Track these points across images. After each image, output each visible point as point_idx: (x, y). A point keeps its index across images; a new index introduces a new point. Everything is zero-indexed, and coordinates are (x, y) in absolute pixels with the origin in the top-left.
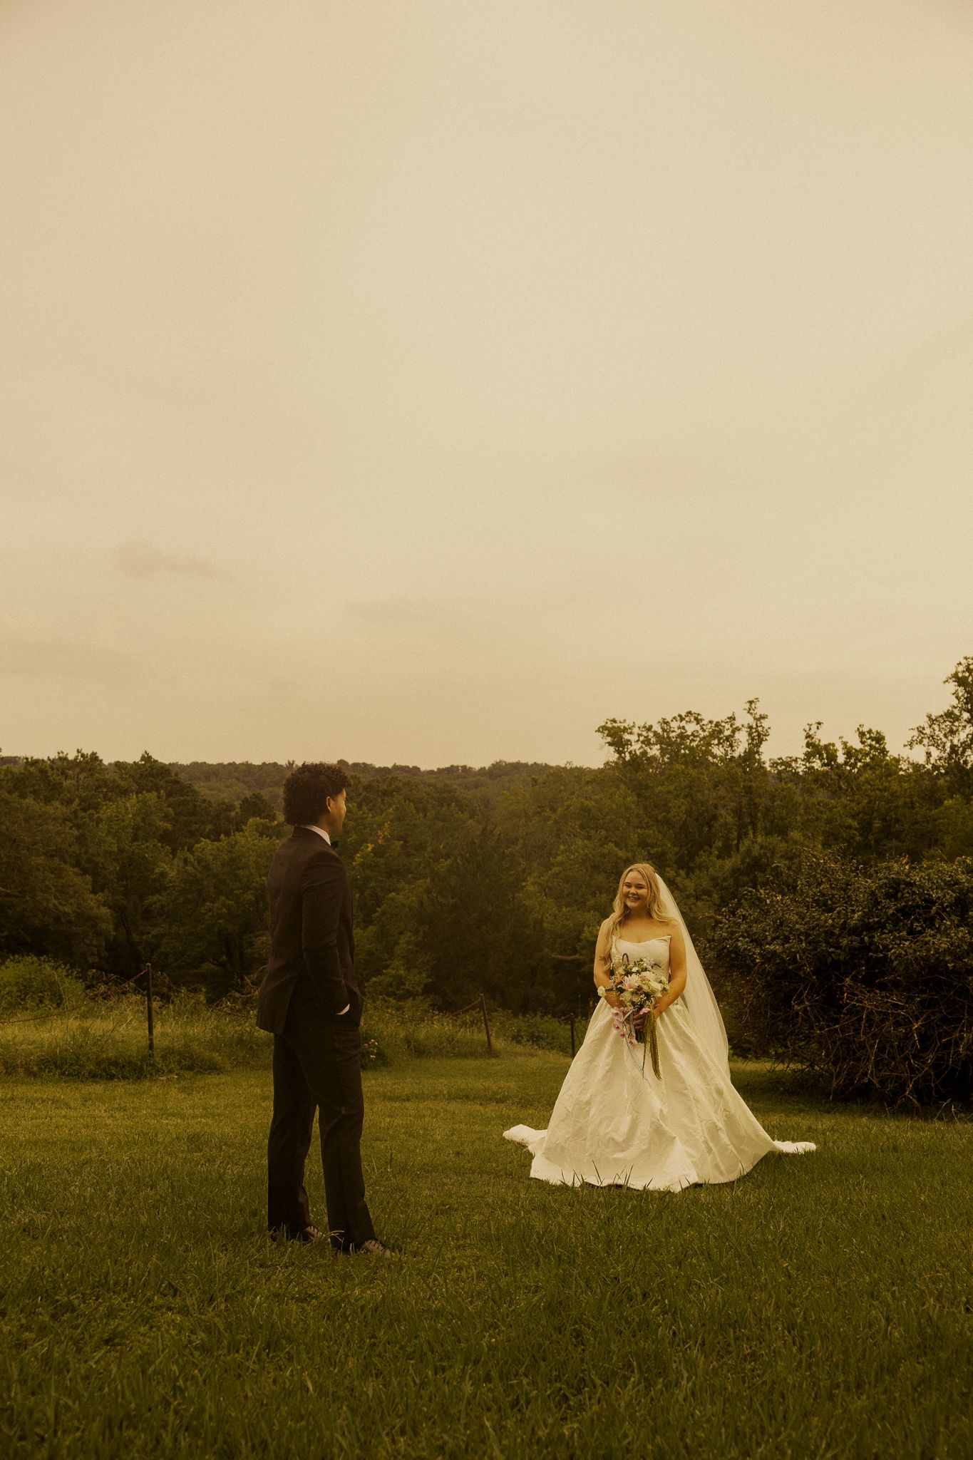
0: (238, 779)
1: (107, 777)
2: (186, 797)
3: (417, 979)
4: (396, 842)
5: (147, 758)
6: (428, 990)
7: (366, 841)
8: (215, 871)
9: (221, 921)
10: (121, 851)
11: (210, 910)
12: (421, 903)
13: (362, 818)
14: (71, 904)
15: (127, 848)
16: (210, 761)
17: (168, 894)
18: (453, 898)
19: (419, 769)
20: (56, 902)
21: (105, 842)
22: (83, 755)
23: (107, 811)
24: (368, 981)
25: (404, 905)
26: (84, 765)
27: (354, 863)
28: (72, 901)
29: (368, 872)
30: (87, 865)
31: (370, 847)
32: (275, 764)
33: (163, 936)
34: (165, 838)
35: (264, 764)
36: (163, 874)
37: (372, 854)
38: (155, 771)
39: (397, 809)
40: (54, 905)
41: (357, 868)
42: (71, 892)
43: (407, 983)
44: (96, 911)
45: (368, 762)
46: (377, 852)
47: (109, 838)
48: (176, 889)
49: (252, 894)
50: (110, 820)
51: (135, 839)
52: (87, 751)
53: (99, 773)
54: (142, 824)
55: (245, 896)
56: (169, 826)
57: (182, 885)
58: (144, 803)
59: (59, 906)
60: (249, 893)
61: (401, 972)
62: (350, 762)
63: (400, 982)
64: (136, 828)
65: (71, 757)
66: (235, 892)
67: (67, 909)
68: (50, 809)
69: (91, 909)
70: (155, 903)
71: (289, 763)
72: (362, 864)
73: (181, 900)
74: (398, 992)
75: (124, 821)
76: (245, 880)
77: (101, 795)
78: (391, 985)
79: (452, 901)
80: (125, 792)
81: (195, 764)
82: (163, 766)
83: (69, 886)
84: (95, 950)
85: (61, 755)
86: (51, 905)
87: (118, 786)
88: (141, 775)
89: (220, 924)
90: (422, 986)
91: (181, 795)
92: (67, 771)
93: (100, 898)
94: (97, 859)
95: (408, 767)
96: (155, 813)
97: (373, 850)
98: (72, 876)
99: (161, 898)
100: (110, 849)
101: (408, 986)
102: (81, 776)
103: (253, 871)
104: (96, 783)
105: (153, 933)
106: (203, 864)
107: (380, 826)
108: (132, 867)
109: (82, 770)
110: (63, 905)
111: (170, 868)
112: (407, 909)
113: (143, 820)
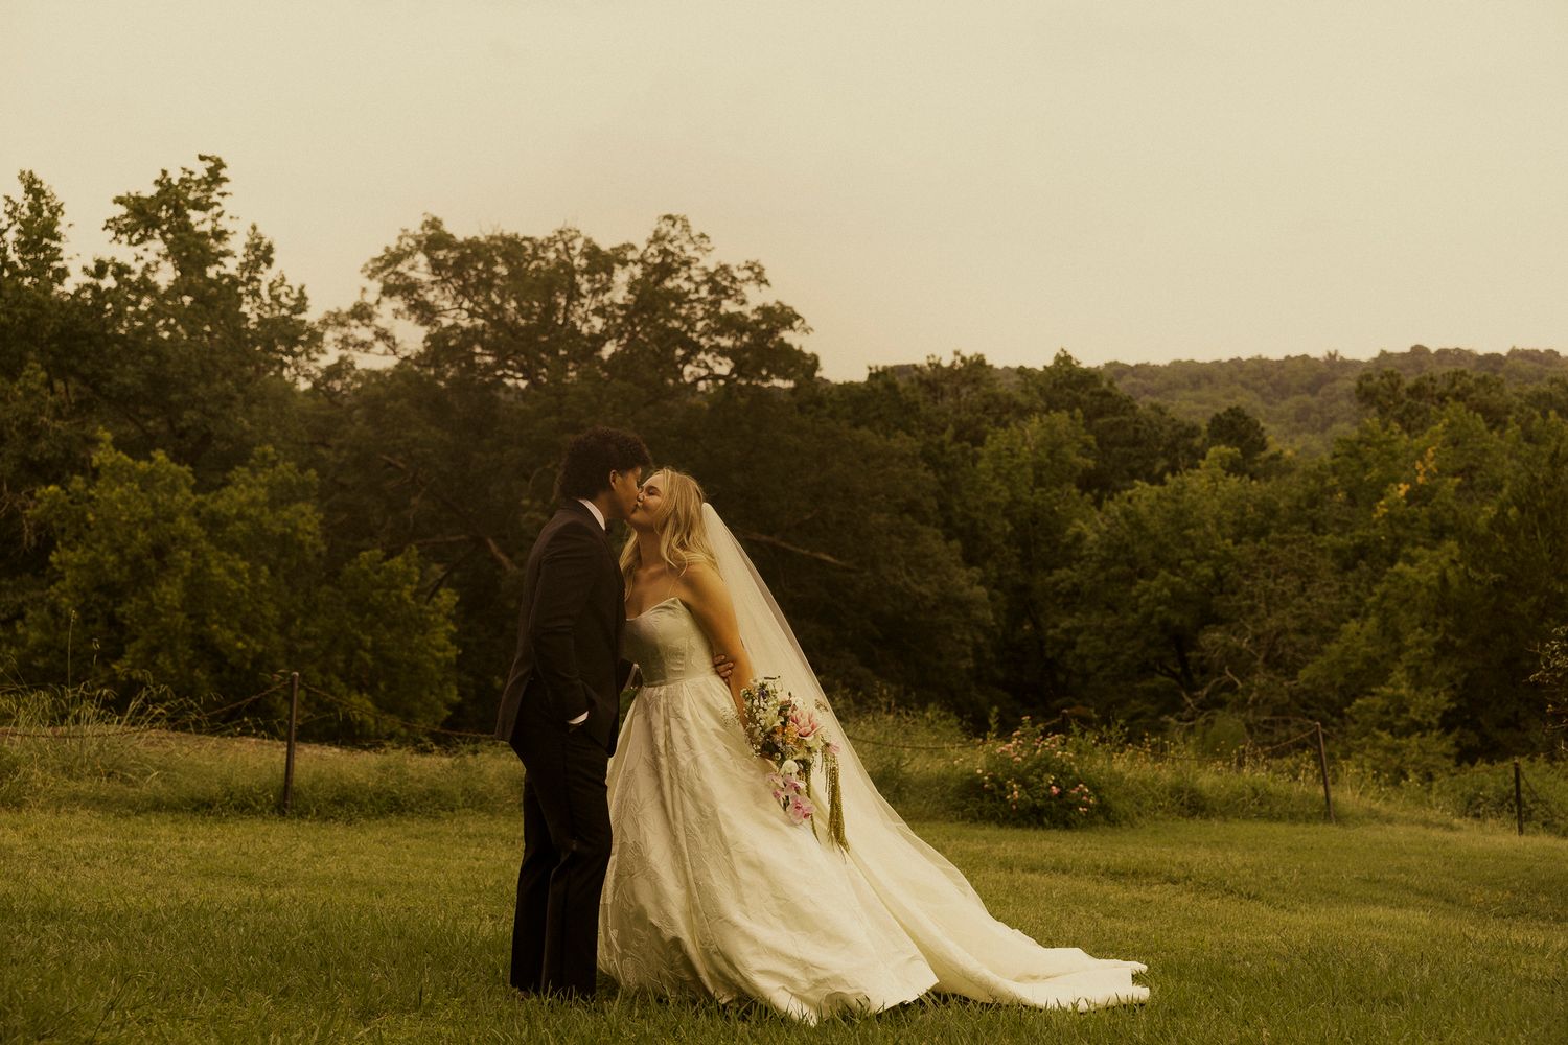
0: (1244, 384)
1: (999, 390)
2: (1122, 418)
3: (1432, 702)
4: (1449, 480)
5: (1064, 360)
6: (1448, 723)
7: (1396, 480)
8: (1152, 531)
9: (1161, 608)
10: (1016, 501)
11: (1146, 591)
12: (1444, 579)
13: (1389, 442)
14: (930, 583)
15: (1026, 498)
16: (1200, 359)
17: (1083, 568)
18: (1495, 571)
19: (1557, 354)
20: (908, 579)
21: (990, 489)
22: (963, 359)
23: (997, 440)
24: (1349, 705)
25: (1418, 584)
26: (964, 374)
27: (1375, 516)
28: (931, 578)
29: (1400, 531)
30: (961, 524)
31: (1404, 488)
32: (1305, 358)
33: (1079, 631)
34: (1087, 482)
35: (1288, 358)
36: (1079, 538)
37: (1404, 501)
38: (1074, 378)
39: (1452, 425)
40: (906, 584)
41: (1380, 523)
42: (931, 566)
43: (1412, 709)
44: (967, 591)
45: (1465, 347)
46: (1417, 496)
47: (996, 484)
48: (1094, 559)
49: (1209, 566)
50: (997, 456)
51: (1039, 481)
52: (968, 353)
53: (988, 386)
54: (1048, 461)
55: (1198, 569)
56: (1091, 463)
57: (1104, 553)
58: (1051, 428)
59: (914, 586)
60: (1206, 564)
61: (1403, 691)
62: (1433, 349)
63: (1401, 706)
64: (1038, 467)
65: (946, 363)
66: (1183, 563)
67: (924, 590)
68: (895, 444)
69: (961, 589)
70: (1063, 581)
71: (1329, 355)
72: (1390, 517)
73: (1101, 576)
74: (1399, 723)
75: (1018, 456)
76: (1198, 544)
77: (991, 420)
78: (1387, 712)
79: (1492, 576)
80: (1024, 412)
81: (1177, 364)
82: (1087, 372)
83: (926, 556)
84: (969, 650)
85: (932, 360)
86: (900, 583)
87: (1015, 405)
88: (1055, 385)
89: (1161, 613)
90: (1439, 715)
91: (1115, 415)
92: (943, 384)
93: (975, 574)
94: (974, 515)
95: (1537, 351)
96: (1068, 444)
97: (1408, 495)
98: (932, 540)
99: (1071, 573)
100: (995, 499)
101: (1414, 714)
102: (964, 391)
103: (1210, 528)
104: (984, 401)
105: (1062, 625)
106: (1133, 519)
107: (1421, 455)
108: (1037, 526)
109: (964, 382)
110: (919, 584)
111: (1090, 525)
112: (1425, 591)
113: (1051, 454)
